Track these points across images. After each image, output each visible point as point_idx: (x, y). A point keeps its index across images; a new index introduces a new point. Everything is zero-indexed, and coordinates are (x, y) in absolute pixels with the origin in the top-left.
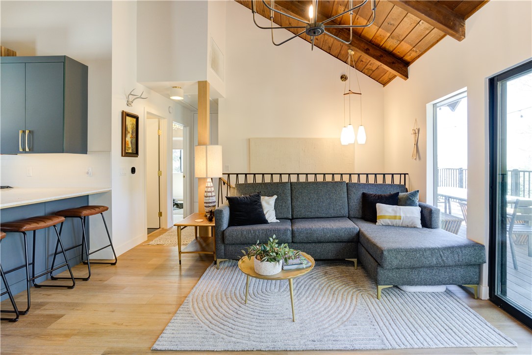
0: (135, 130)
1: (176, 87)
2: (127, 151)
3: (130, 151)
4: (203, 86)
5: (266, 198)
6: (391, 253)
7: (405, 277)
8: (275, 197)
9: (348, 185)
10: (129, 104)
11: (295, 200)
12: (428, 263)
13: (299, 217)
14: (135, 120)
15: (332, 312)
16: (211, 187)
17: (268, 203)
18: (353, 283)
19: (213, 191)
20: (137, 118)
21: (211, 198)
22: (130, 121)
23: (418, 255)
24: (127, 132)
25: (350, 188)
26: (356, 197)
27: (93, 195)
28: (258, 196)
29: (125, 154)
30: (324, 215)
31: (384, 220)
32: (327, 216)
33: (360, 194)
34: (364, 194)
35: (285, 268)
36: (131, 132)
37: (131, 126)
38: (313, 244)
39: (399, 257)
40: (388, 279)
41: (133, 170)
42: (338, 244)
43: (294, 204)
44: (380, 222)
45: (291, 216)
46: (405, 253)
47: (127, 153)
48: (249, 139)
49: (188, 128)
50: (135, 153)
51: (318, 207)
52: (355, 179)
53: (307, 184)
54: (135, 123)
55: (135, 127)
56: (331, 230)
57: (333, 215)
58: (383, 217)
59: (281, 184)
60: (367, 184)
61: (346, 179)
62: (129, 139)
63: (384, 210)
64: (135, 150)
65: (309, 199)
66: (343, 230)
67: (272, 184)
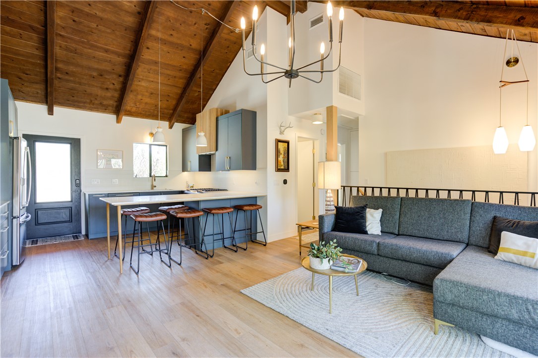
0: (286, 152)
1: (316, 114)
2: (279, 168)
3: (282, 168)
4: (330, 110)
5: (372, 210)
6: (444, 284)
7: (471, 320)
8: (381, 210)
9: (474, 205)
10: (281, 133)
11: (403, 215)
12: (503, 313)
13: (405, 234)
14: (286, 144)
15: (370, 321)
16: (330, 197)
17: (372, 216)
18: (427, 312)
19: (332, 201)
20: (288, 143)
21: (329, 206)
22: (282, 146)
23: (485, 297)
24: (279, 154)
25: (476, 209)
26: (484, 220)
27: (259, 197)
28: (363, 208)
29: (278, 170)
30: (434, 236)
31: (507, 254)
32: (438, 238)
33: (490, 217)
34: (495, 218)
35: (333, 267)
36: (283, 154)
37: (283, 149)
38: (400, 261)
39: (455, 291)
40: (446, 315)
41: (285, 182)
42: (427, 267)
43: (401, 219)
44: (501, 255)
45: (397, 231)
46: (464, 289)
47: (279, 169)
48: (386, 153)
49: (344, 145)
50: (287, 169)
51: (428, 226)
52: (480, 198)
53: (417, 199)
54: (286, 146)
55: (287, 149)
56: (419, 251)
57: (445, 238)
58: (507, 250)
59: (389, 197)
60: (501, 206)
61: (467, 196)
62: (281, 158)
63: (510, 241)
64: (287, 166)
65: (419, 216)
66: (433, 254)
67: (381, 197)
